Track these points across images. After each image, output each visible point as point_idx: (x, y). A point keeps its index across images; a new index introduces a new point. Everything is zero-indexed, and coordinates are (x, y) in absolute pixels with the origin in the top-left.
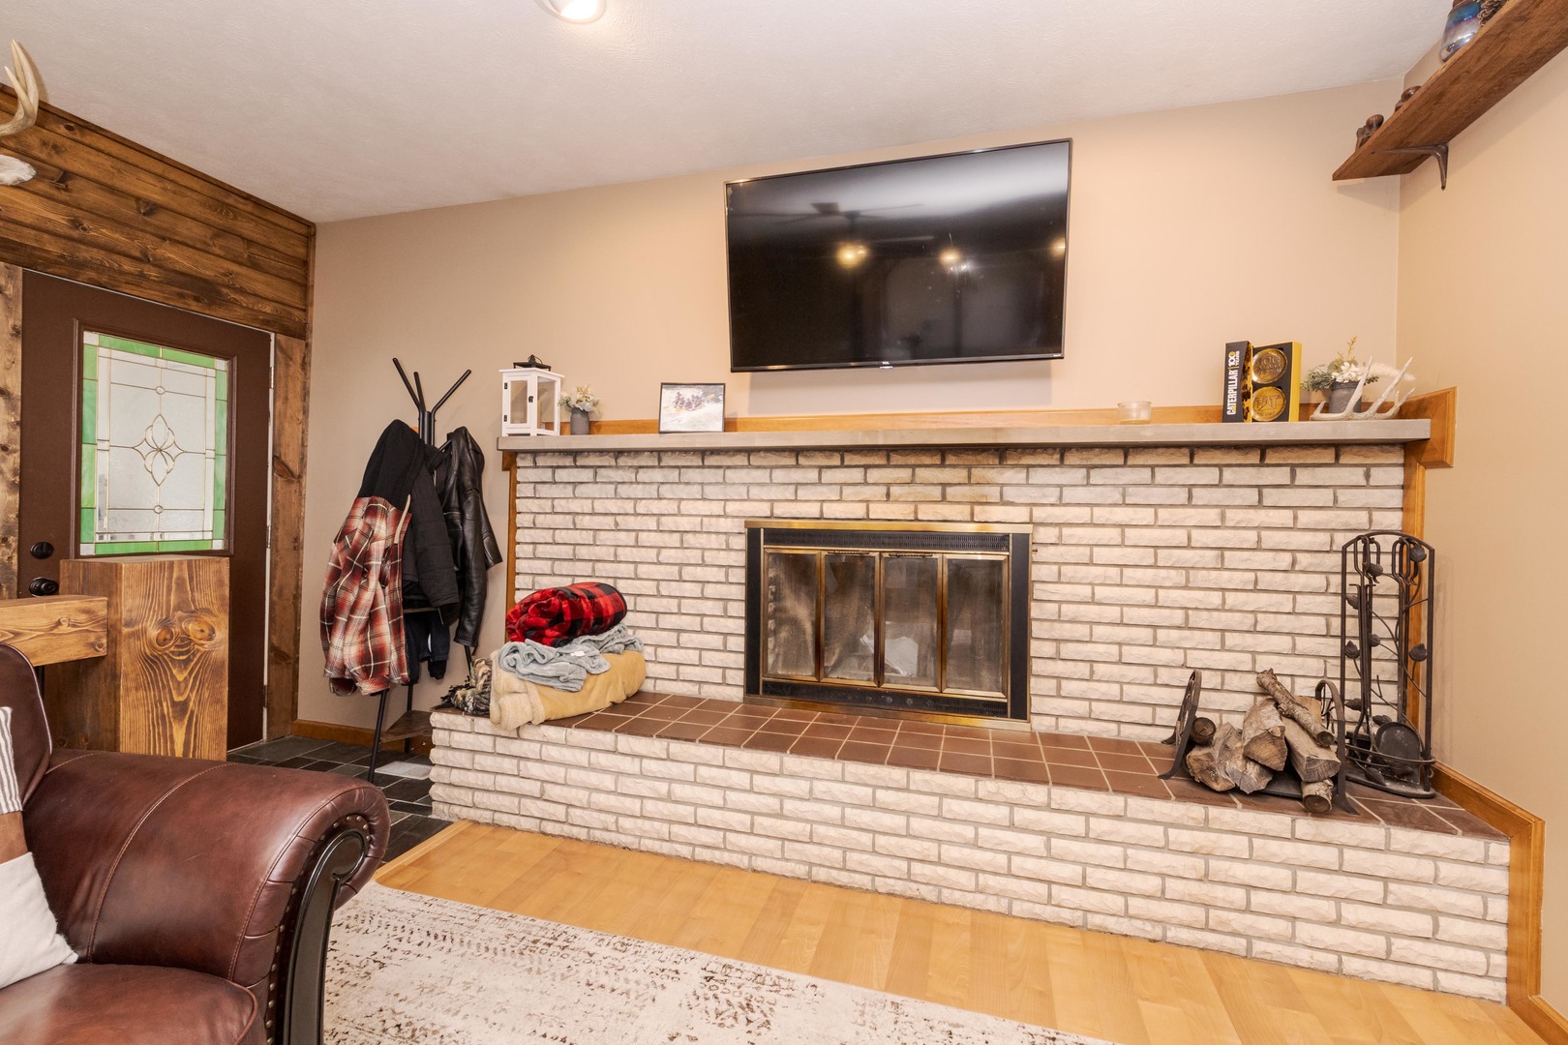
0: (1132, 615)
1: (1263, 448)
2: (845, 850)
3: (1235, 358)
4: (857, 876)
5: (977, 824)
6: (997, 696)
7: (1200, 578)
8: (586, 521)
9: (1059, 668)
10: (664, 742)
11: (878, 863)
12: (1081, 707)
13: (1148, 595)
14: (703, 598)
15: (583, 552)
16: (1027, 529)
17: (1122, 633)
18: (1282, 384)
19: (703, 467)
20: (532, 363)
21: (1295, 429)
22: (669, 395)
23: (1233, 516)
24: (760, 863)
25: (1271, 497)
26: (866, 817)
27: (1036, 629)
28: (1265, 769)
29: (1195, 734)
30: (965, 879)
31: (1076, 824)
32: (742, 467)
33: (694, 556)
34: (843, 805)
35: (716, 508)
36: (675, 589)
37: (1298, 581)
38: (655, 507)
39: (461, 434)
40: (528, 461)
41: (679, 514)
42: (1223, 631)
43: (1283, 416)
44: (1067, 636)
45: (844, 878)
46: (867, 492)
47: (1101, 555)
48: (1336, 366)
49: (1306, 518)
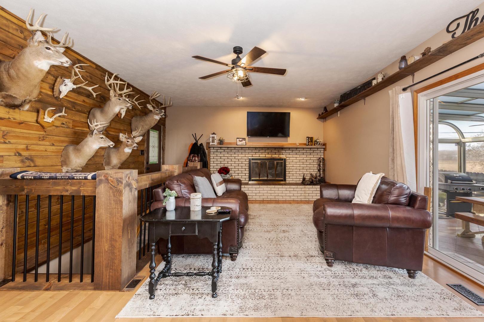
0: (297, 168)
1: (311, 148)
2: (267, 196)
3: (307, 139)
4: (269, 199)
5: (282, 191)
6: (282, 179)
7: (304, 163)
8: (223, 158)
9: (289, 175)
10: (244, 186)
11: (271, 197)
12: (292, 179)
13: (299, 166)
14: (242, 168)
15: (222, 162)
16: (286, 158)
17: (296, 170)
18: (312, 141)
19: (242, 150)
20: (214, 134)
21: (313, 146)
22: (238, 140)
23: (308, 156)
24: (257, 199)
25: (311, 154)
26: (270, 192)
27: (287, 170)
28: (310, 182)
29: (304, 179)
30: (281, 197)
31: (292, 189)
32: (248, 150)
33: (241, 162)
34: (267, 191)
35: (244, 155)
36: (238, 167)
37: (314, 163)
38: (234, 155)
39: (201, 144)
40: (213, 148)
41: (238, 156)
42: (307, 169)
43: (312, 145)
44: (290, 171)
45: (267, 199)
46: (265, 153)
47: (294, 161)
48: (317, 140)
49: (315, 156)
